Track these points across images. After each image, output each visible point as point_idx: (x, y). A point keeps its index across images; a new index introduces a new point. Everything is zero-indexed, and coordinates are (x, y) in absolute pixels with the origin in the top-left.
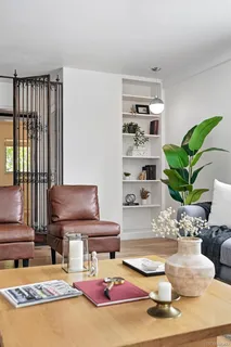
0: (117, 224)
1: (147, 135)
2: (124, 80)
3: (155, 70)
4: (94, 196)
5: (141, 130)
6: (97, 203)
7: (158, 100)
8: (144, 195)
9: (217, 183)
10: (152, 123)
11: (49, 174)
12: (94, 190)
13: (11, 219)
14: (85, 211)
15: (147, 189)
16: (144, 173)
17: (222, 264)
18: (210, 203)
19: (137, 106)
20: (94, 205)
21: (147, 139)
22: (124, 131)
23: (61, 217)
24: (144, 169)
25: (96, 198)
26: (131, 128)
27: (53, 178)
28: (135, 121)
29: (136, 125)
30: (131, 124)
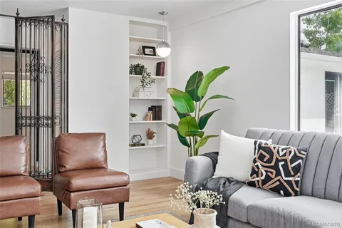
0: (126, 174)
1: (153, 76)
2: (131, 22)
3: (162, 13)
4: (102, 144)
5: (148, 71)
6: (105, 151)
7: (165, 44)
8: (150, 135)
9: (224, 134)
10: (159, 65)
11: (53, 118)
12: (102, 137)
13: (15, 171)
14: (93, 160)
15: (154, 129)
16: (150, 114)
17: (229, 217)
18: (217, 153)
19: (144, 48)
20: (102, 153)
21: (153, 81)
22: (131, 73)
23: (68, 167)
24: (150, 109)
25: (105, 146)
26: (137, 70)
27: (57, 121)
28: (141, 62)
29: (143, 67)
30: (138, 66)
